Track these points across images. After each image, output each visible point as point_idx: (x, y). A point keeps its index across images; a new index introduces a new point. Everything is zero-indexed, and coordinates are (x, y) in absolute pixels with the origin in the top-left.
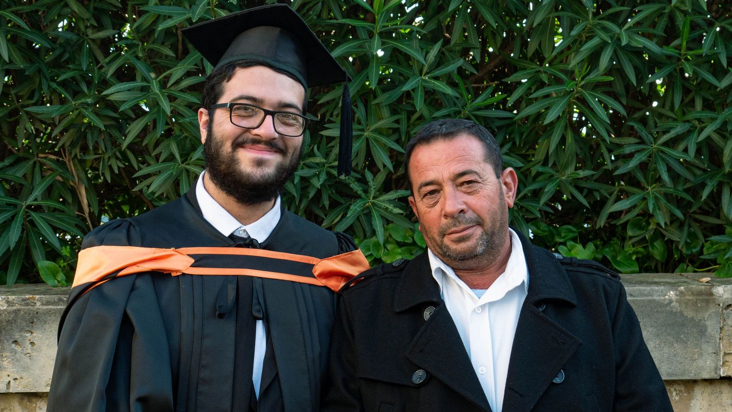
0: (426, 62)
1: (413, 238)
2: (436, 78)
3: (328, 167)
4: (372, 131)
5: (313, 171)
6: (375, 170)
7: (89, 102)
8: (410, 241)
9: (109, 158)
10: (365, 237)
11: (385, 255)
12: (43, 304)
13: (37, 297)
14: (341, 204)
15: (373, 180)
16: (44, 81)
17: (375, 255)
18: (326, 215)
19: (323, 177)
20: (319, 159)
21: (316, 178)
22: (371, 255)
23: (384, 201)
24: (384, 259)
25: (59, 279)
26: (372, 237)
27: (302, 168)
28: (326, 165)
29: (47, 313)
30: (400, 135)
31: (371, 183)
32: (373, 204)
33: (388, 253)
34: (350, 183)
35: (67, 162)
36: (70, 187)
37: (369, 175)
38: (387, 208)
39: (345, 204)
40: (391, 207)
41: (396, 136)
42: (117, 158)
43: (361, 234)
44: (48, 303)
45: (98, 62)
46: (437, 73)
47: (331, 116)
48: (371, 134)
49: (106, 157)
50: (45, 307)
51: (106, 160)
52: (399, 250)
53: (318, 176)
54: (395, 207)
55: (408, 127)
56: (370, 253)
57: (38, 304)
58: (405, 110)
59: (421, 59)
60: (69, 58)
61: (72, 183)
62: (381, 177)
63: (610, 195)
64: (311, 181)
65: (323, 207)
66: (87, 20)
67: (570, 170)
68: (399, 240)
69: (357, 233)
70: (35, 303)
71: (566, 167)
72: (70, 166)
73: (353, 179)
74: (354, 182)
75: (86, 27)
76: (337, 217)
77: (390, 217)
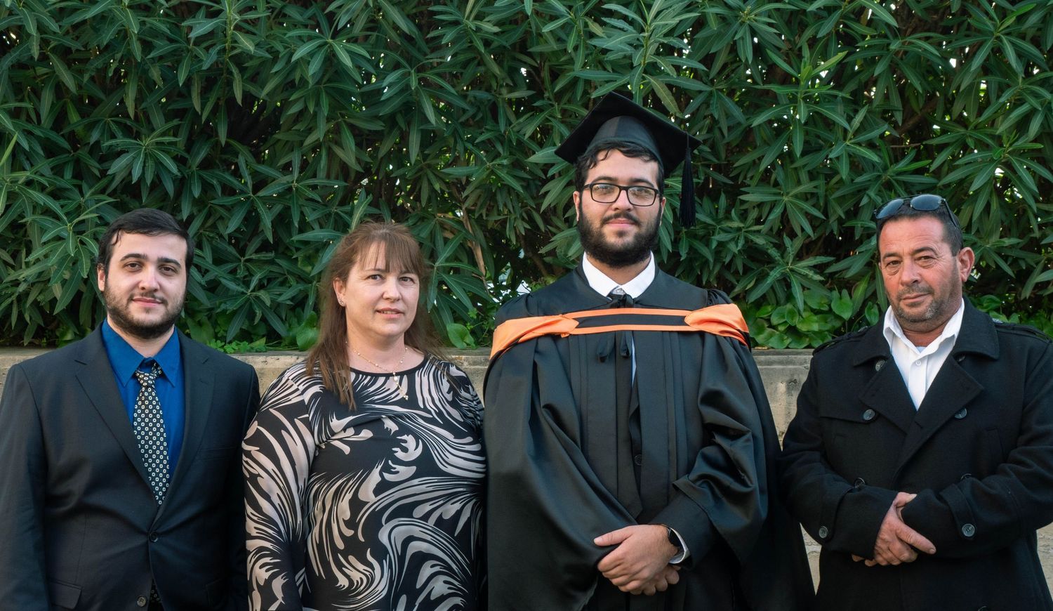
0: (851, 128)
1: (830, 306)
2: (859, 144)
3: (746, 232)
4: (792, 196)
5: (730, 236)
6: (793, 235)
7: (505, 164)
8: (826, 308)
9: (515, 219)
10: (778, 304)
11: (800, 322)
12: (470, 364)
13: (464, 357)
14: (753, 269)
15: (791, 246)
16: (459, 140)
17: (790, 322)
18: (738, 281)
19: (741, 242)
20: (736, 224)
21: (733, 243)
22: (786, 322)
23: (803, 268)
24: (799, 326)
25: (468, 342)
26: (785, 304)
27: (719, 233)
28: (743, 230)
29: (475, 373)
30: (818, 200)
31: (790, 249)
32: (792, 270)
33: (804, 321)
34: (768, 249)
35: (464, 222)
36: (467, 248)
37: (787, 240)
38: (807, 275)
39: (758, 269)
40: (811, 274)
41: (813, 201)
42: (523, 219)
43: (774, 301)
44: (475, 363)
45: (510, 124)
46: (862, 138)
47: (745, 178)
48: (791, 199)
49: (513, 217)
50: (472, 367)
51: (513, 222)
52: (815, 318)
53: (736, 240)
54: (816, 273)
55: (826, 191)
56: (784, 320)
57: (466, 364)
58: (822, 173)
59: (846, 125)
60: (482, 118)
61: (469, 245)
62: (798, 243)
63: (1037, 263)
64: (728, 246)
65: (737, 272)
66: (503, 79)
67: (995, 238)
68: (815, 307)
69: (769, 300)
70: (462, 363)
71: (990, 235)
72: (467, 226)
73: (772, 245)
74: (772, 248)
75: (502, 86)
76: (750, 283)
77: (806, 284)
